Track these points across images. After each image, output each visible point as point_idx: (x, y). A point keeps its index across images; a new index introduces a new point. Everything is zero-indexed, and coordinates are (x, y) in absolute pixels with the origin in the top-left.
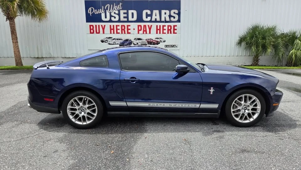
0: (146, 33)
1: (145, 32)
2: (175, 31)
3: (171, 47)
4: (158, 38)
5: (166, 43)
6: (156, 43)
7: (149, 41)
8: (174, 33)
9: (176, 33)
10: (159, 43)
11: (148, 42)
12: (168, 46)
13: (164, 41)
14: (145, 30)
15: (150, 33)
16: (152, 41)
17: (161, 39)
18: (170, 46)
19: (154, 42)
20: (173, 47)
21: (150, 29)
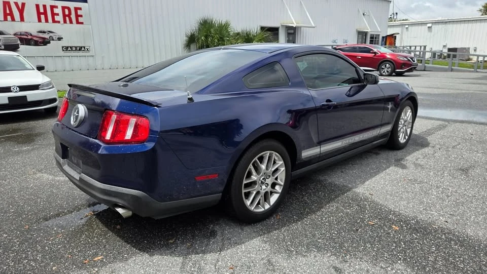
0: (13, 19)
1: (9, 18)
2: (80, 20)
3: (76, 50)
4: (44, 32)
5: (64, 43)
6: (40, 43)
7: (22, 37)
8: (78, 22)
9: (82, 23)
10: (49, 43)
11: (21, 40)
12: (69, 49)
13: (60, 39)
14: (8, 12)
15: (22, 19)
16: (30, 37)
17: (51, 34)
18: (74, 49)
19: (35, 39)
20: (80, 50)
21: (21, 11)
